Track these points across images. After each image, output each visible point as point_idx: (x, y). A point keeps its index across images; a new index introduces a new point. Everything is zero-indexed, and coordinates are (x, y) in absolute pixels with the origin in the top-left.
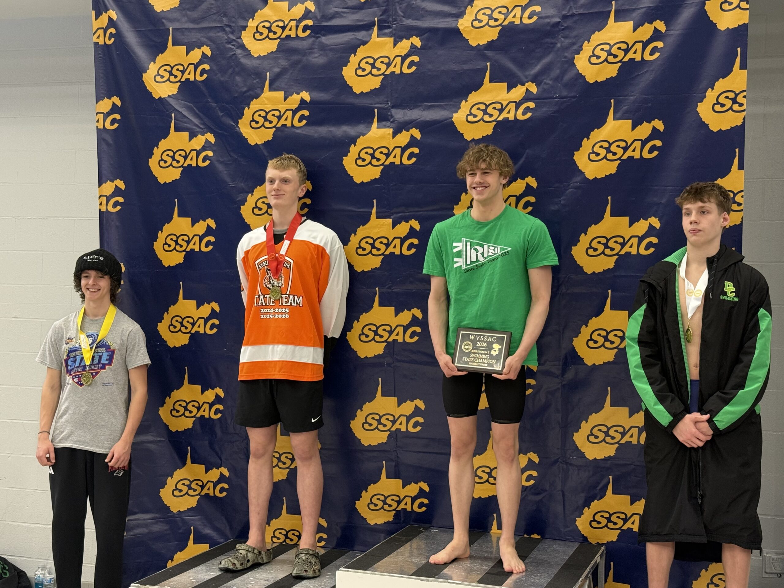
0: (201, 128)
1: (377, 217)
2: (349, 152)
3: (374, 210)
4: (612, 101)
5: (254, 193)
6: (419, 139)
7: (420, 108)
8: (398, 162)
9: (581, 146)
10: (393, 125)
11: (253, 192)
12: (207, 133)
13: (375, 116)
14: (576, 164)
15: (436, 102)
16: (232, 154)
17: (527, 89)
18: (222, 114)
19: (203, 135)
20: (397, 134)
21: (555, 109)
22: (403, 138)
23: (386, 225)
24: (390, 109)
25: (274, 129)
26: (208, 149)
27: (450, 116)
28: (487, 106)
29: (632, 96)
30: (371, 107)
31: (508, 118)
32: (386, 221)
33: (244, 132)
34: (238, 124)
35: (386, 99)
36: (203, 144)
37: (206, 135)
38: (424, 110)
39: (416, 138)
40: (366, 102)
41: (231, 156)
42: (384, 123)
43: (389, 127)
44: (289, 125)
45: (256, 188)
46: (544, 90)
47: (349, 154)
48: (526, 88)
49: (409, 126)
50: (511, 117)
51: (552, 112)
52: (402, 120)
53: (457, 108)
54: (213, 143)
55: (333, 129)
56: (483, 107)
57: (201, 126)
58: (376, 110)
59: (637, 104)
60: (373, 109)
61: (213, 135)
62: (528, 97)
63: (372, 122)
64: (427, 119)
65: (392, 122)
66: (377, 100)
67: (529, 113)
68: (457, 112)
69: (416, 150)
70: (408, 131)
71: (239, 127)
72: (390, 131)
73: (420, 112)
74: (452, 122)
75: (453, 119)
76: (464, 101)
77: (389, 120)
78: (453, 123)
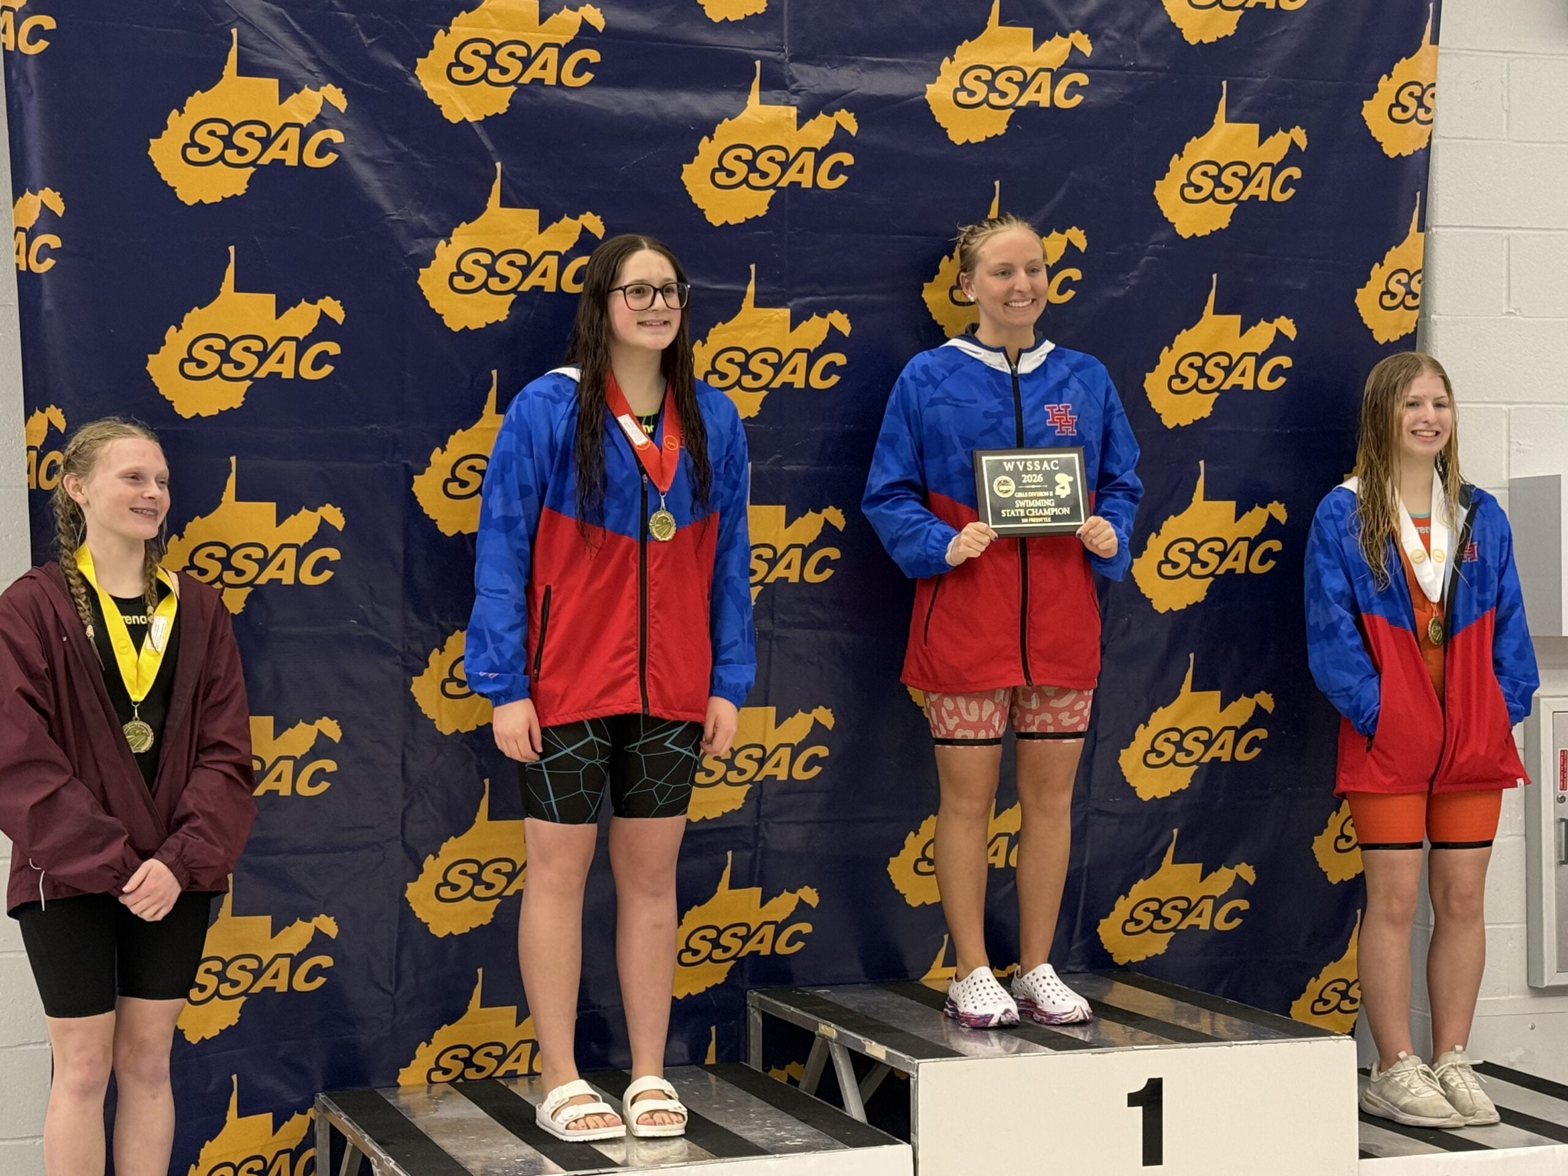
0: (310, 72)
1: (758, 304)
2: (697, 153)
3: (751, 289)
4: (1224, 83)
5: (452, 239)
6: (854, 134)
7: (854, 66)
8: (807, 184)
9: (1168, 170)
10: (796, 99)
11: (451, 235)
12: (325, 86)
13: (755, 75)
14: (1159, 207)
15: (888, 57)
16: (395, 141)
17: (1073, 46)
18: (369, 41)
19: (318, 90)
20: (808, 120)
21: (1126, 92)
22: (820, 130)
23: (777, 321)
24: (788, 65)
25: (513, 88)
26: (329, 124)
27: (921, 90)
28: (995, 74)
29: (1260, 77)
30: (746, 54)
31: (1038, 102)
32: (777, 313)
33: (431, 89)
34: (415, 69)
35: (779, 41)
36: (318, 111)
37: (322, 88)
38: (862, 71)
39: (848, 132)
40: (737, 42)
41: (393, 147)
42: (775, 93)
43: (788, 104)
44: (551, 80)
45: (458, 226)
46: (1106, 51)
47: (696, 158)
48: (1070, 44)
49: (833, 104)
50: (1044, 101)
51: (1122, 96)
52: (816, 90)
53: (934, 74)
54: (343, 111)
55: (656, 97)
56: (987, 75)
57: (312, 67)
58: (758, 63)
59: (1269, 94)
60: (751, 60)
61: (341, 90)
62: (1074, 62)
63: (748, 90)
64: (872, 92)
65: (795, 92)
66: (760, 40)
67: (1077, 96)
68: (933, 81)
69: (848, 159)
70: (831, 115)
71: (416, 77)
72: (789, 112)
73: (855, 74)
74: (926, 101)
75: (926, 97)
76: (947, 59)
77: (785, 88)
78: (925, 104)
